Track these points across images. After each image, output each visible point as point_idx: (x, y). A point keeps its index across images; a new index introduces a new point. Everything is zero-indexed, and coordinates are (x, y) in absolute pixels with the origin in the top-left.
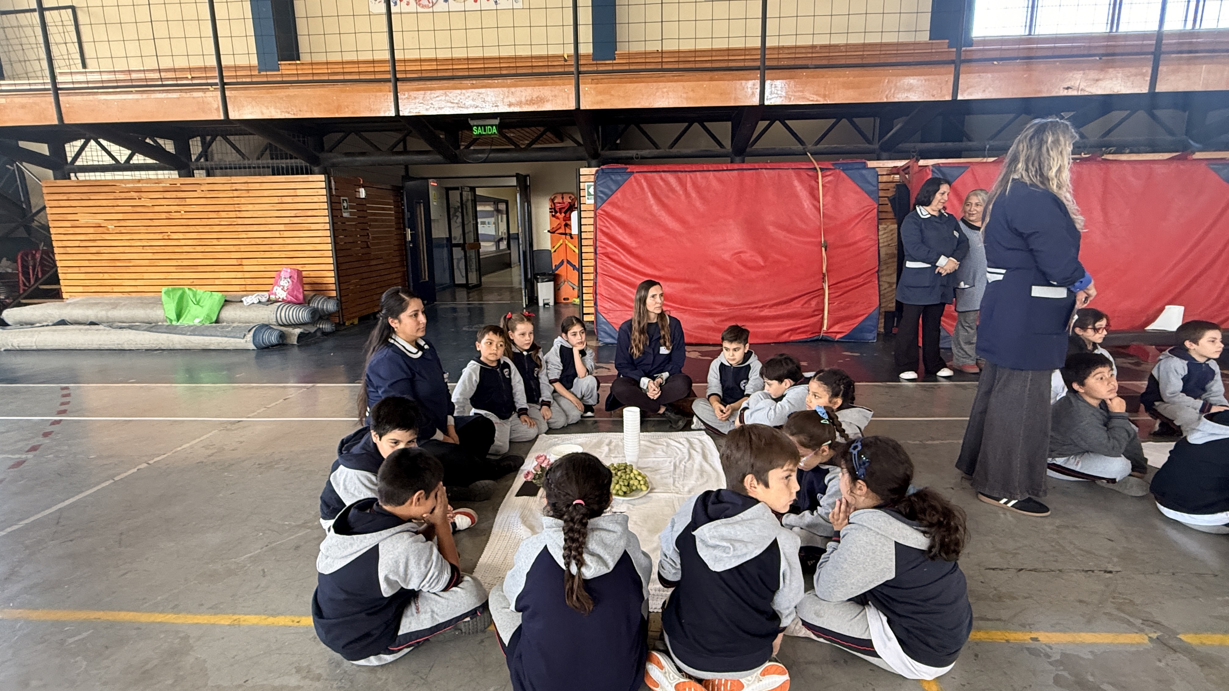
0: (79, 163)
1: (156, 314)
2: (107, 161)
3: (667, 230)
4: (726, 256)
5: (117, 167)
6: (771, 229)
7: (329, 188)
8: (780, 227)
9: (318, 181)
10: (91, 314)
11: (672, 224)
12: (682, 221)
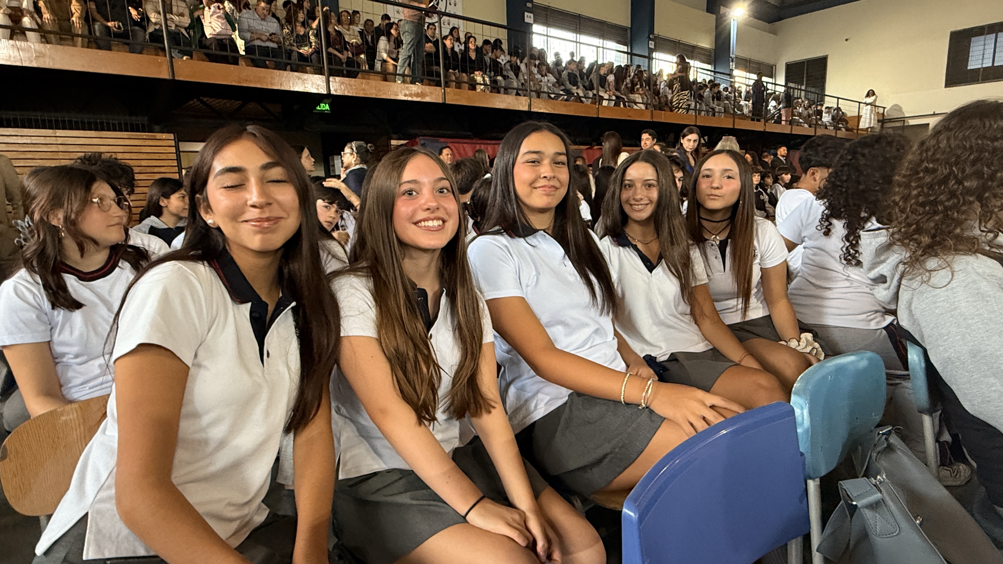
9: (163, 139)
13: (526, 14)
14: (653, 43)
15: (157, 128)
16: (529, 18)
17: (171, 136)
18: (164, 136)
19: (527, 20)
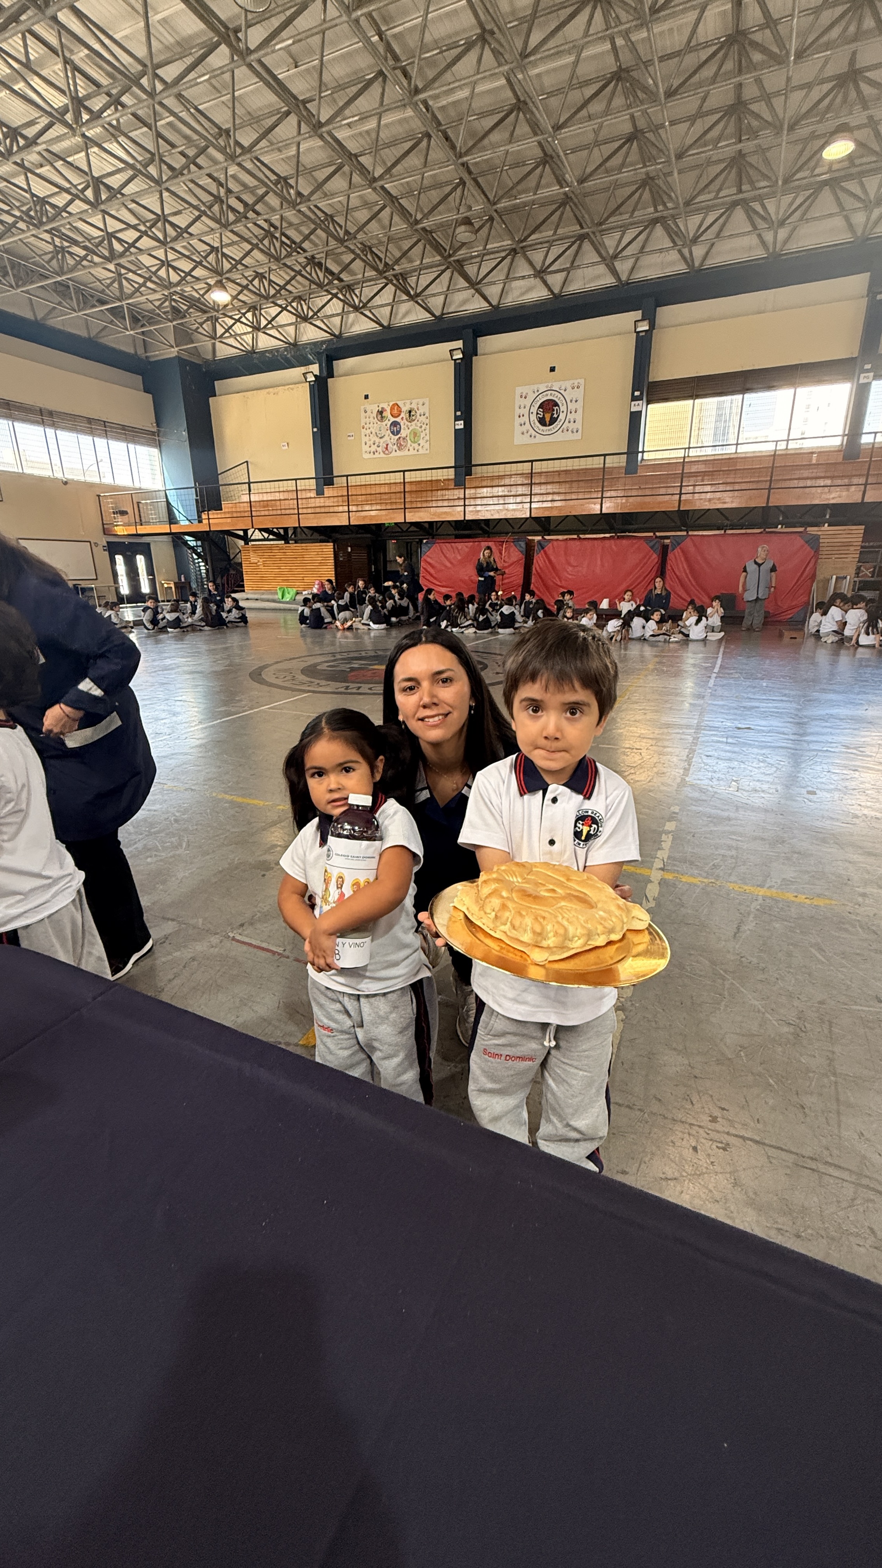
0: (253, 538)
1: (276, 597)
2: (261, 537)
4: (467, 578)
5: (265, 540)
7: (334, 548)
9: (330, 545)
10: (256, 596)
11: (448, 565)
12: (451, 563)
14: (869, 373)
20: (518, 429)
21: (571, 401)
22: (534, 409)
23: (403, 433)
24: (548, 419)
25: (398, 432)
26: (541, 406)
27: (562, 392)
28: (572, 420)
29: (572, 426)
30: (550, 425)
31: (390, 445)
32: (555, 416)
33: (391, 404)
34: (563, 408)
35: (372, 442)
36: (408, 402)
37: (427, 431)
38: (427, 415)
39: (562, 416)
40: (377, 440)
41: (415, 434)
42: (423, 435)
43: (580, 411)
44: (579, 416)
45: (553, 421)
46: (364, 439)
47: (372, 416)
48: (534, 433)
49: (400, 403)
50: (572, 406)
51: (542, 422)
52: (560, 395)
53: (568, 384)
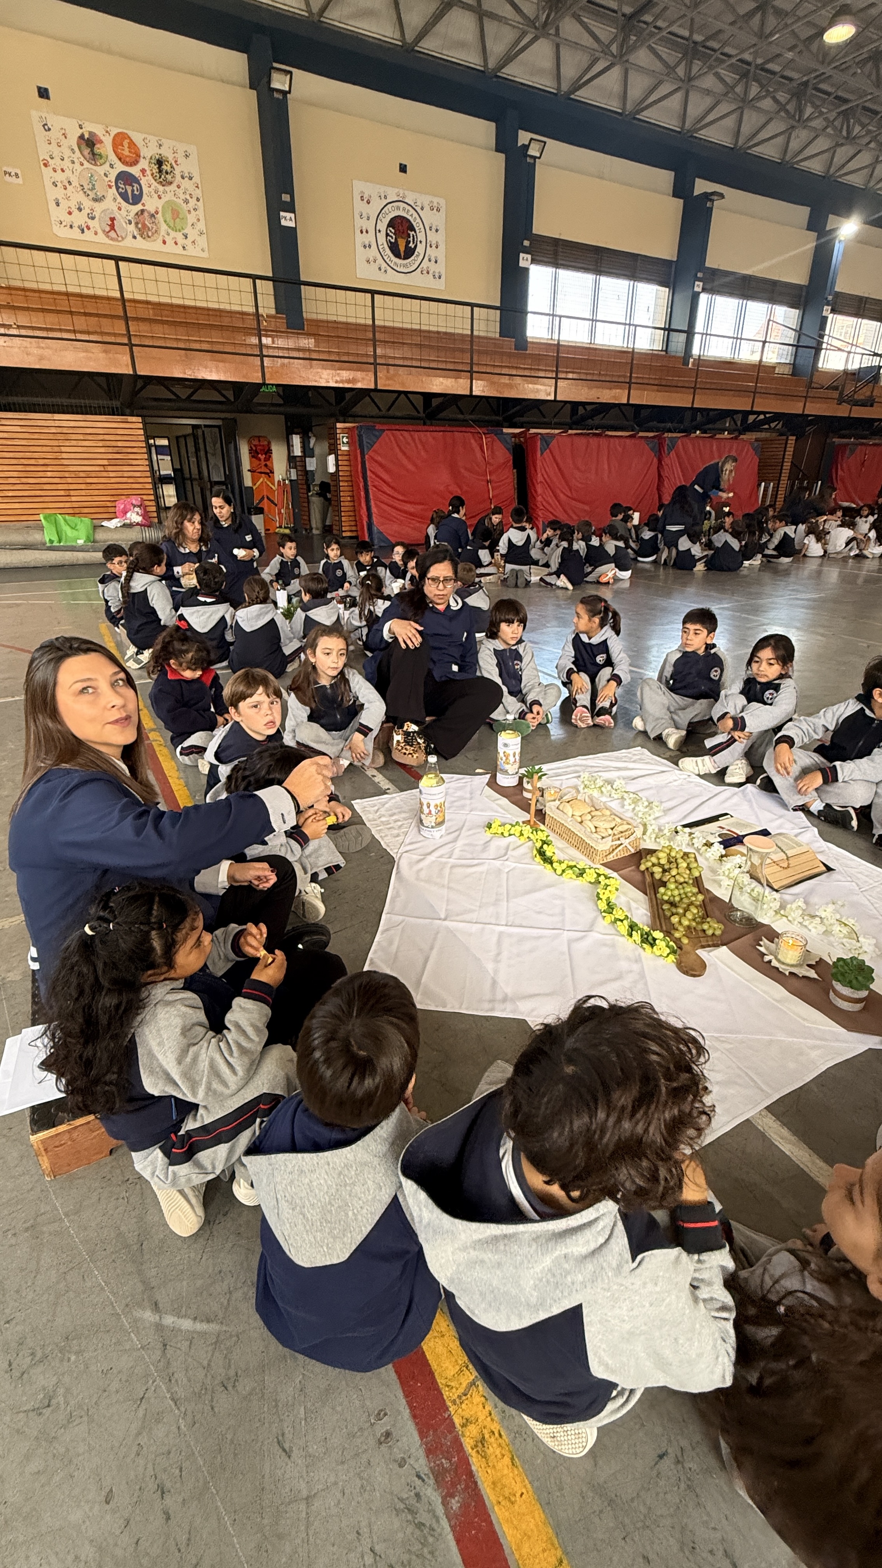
3: (407, 470)
6: (463, 471)
7: (144, 429)
8: (466, 469)
9: (134, 422)
11: (410, 467)
12: (415, 464)
13: (522, 255)
14: (701, 284)
15: (128, 411)
16: (524, 260)
17: (140, 419)
18: (134, 419)
19: (522, 264)
20: (361, 254)
21: (431, 229)
22: (383, 225)
23: (150, 203)
24: (402, 248)
25: (137, 199)
26: (392, 223)
27: (418, 209)
28: (433, 260)
29: (433, 267)
30: (406, 258)
31: (120, 223)
32: (412, 245)
33: (114, 131)
34: (421, 236)
35: (73, 204)
36: (153, 141)
37: (201, 213)
38: (197, 179)
39: (420, 249)
40: (87, 204)
41: (176, 214)
42: (191, 218)
43: (442, 246)
44: (440, 253)
45: (409, 253)
46: (53, 193)
47: (64, 142)
48: (384, 265)
49: (137, 138)
50: (432, 237)
51: (394, 248)
52: (415, 215)
53: (424, 200)
